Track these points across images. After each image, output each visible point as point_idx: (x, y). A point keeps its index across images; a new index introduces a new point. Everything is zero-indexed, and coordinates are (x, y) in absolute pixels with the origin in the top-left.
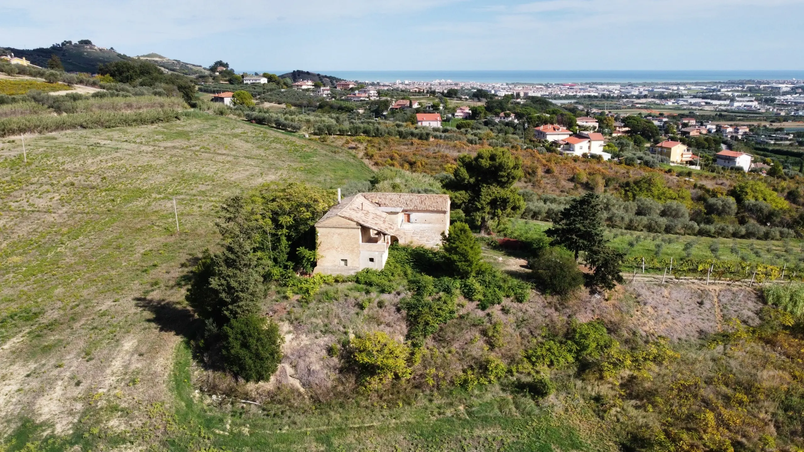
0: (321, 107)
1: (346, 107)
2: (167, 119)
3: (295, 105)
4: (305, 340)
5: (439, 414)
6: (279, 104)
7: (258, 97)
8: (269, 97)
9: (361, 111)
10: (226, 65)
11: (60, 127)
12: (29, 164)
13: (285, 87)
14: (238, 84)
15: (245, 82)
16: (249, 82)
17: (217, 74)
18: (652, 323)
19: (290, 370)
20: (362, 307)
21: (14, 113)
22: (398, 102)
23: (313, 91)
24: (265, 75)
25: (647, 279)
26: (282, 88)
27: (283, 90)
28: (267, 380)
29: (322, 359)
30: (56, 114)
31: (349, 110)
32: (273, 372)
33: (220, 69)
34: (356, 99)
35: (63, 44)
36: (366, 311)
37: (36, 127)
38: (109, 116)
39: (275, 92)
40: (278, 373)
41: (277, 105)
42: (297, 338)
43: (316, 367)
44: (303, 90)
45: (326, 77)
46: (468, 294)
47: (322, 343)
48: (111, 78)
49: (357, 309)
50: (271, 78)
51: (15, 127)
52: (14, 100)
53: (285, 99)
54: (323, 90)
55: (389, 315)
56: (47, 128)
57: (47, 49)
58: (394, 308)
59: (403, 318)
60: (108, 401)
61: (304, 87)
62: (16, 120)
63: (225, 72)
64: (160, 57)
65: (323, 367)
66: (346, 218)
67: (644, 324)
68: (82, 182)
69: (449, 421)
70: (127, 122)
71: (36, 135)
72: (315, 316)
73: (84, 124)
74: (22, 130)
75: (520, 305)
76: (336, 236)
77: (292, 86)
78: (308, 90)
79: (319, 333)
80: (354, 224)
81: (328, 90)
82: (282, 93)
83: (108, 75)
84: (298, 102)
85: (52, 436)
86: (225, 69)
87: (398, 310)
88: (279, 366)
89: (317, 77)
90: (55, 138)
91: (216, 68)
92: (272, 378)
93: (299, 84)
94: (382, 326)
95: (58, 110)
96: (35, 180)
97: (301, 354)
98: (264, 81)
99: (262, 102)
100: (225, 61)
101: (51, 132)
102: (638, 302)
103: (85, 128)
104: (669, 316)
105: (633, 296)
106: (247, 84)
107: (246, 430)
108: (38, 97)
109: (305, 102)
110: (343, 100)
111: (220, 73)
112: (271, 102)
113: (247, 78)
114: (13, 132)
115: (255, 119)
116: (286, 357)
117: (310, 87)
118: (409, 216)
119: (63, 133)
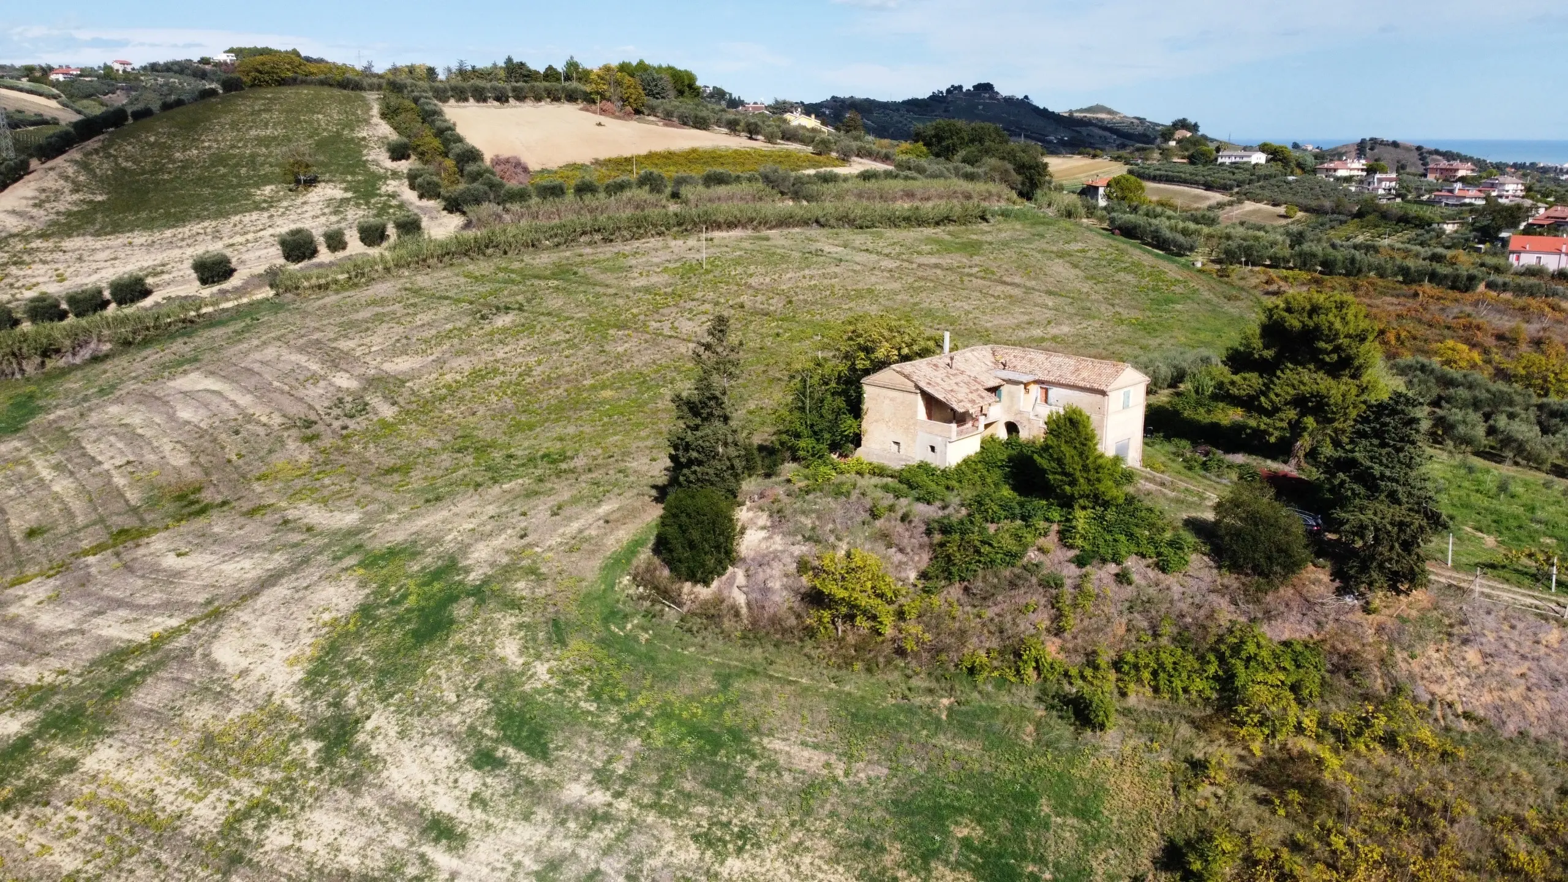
0: (1360, 215)
1: (1416, 218)
2: (965, 219)
3: (1306, 209)
4: (778, 542)
5: (904, 697)
6: (1274, 205)
7: (1236, 190)
8: (1258, 191)
9: (1449, 228)
10: (1194, 128)
11: (784, 222)
12: (708, 272)
13: (1298, 171)
14: (1205, 164)
15: (1220, 160)
16: (1227, 161)
17: (1173, 143)
18: (1463, 682)
19: (741, 578)
20: (874, 516)
21: (731, 198)
22: (1552, 212)
23: (1361, 182)
24: (1264, 148)
25: (1529, 601)
26: (1292, 174)
27: (1291, 178)
28: (707, 584)
29: (787, 575)
30: (791, 203)
31: (1422, 224)
32: (720, 575)
33: (1181, 134)
34: (1450, 202)
35: (948, 91)
36: (878, 523)
37: (752, 220)
38: (865, 209)
39: (1273, 181)
40: (724, 578)
41: (1269, 207)
42: (770, 537)
43: (776, 585)
44: (1338, 179)
45: (1437, 152)
46: (1065, 536)
47: (796, 553)
48: (924, 149)
49: (866, 516)
50: (1275, 154)
51: (721, 220)
52: (738, 179)
53: (1289, 197)
54: (1380, 181)
55: (912, 538)
56: (765, 223)
57: (923, 100)
58: (923, 528)
59: (931, 545)
60: (534, 562)
61: (1341, 173)
62: (726, 209)
63: (1188, 140)
64: (1110, 112)
65: (785, 587)
66: (906, 376)
67: (1439, 680)
68: (758, 305)
69: (911, 711)
70: (893, 221)
71: (749, 232)
72: (803, 512)
73: (822, 220)
74: (731, 225)
75: (1161, 576)
76: (887, 401)
77: (1314, 171)
78: (1348, 179)
79: (800, 537)
80: (910, 386)
81: (1391, 180)
82: (1289, 183)
83: (921, 143)
84: (1314, 204)
85: (460, 583)
86: (1189, 134)
87: (929, 532)
88: (730, 569)
89: (1416, 154)
90: (767, 239)
91: (1172, 134)
92: (715, 584)
93: (1332, 165)
94: (894, 550)
95: (796, 196)
96: (699, 295)
97: (763, 561)
98: (1259, 158)
99: (1240, 202)
100: (1192, 120)
101: (770, 228)
102: (1450, 635)
103: (822, 226)
104: (1522, 681)
105: (1447, 621)
106: (1222, 164)
107: (644, 637)
108: (772, 176)
109: (1327, 204)
110: (1422, 203)
111: (1179, 142)
112: (1259, 201)
113: (1226, 153)
114: (719, 226)
115: (1120, 228)
116: (743, 560)
117: (1355, 173)
118: (1047, 390)
119: (785, 231)
